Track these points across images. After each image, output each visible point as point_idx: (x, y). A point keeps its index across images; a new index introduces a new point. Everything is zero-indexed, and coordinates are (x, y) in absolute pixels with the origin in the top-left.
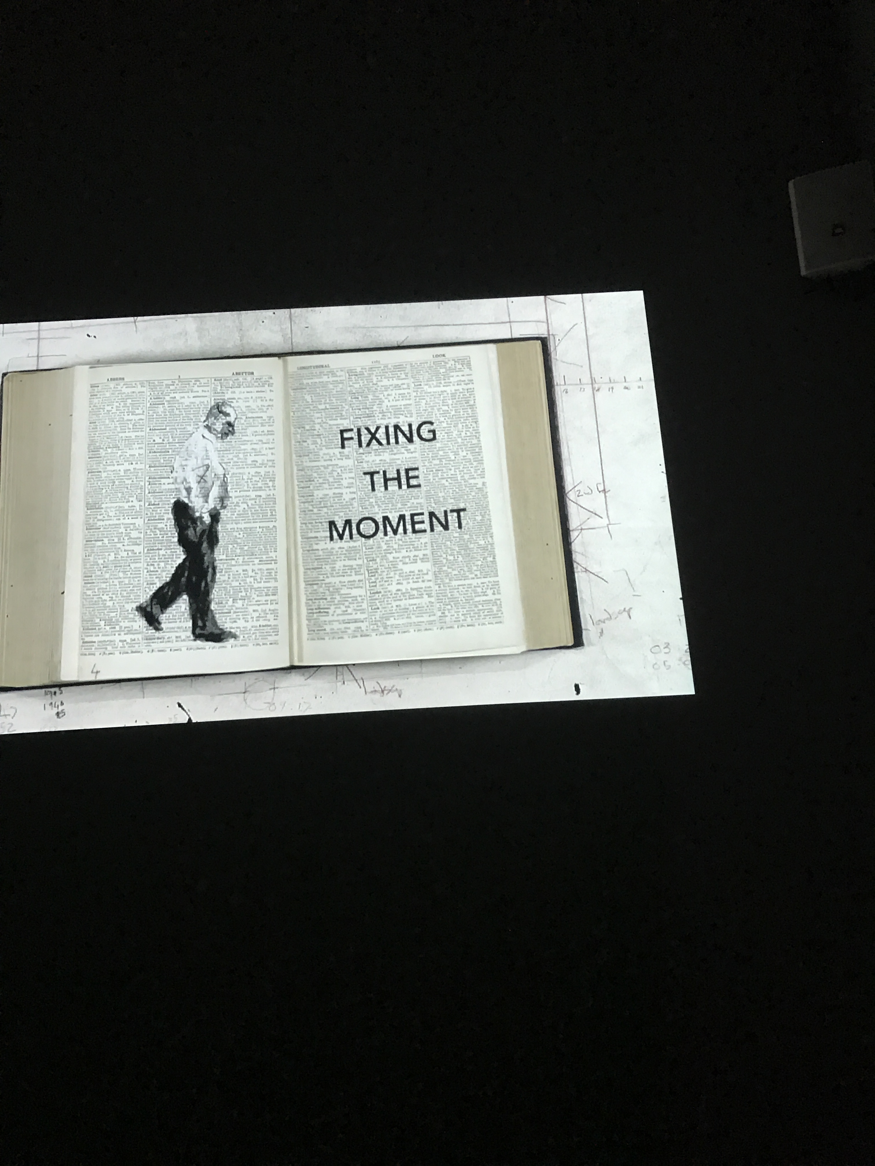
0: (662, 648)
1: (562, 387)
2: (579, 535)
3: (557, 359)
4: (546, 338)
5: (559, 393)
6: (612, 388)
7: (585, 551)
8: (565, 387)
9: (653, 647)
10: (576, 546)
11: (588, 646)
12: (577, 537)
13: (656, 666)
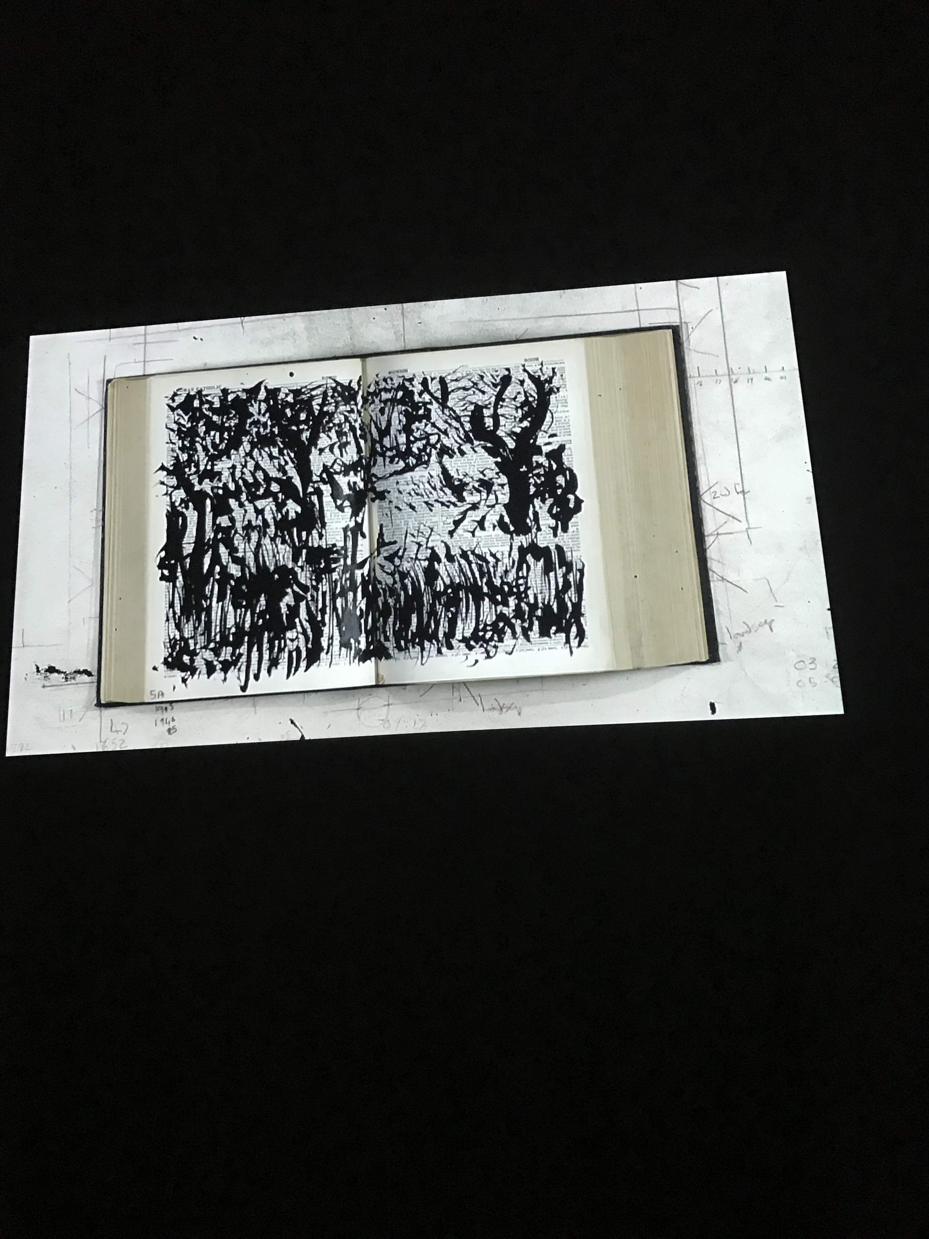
0: (807, 663)
2: (715, 540)
3: (690, 349)
4: (678, 326)
5: (693, 386)
6: (752, 379)
7: (722, 557)
8: (700, 379)
9: (797, 663)
10: (711, 553)
11: (726, 661)
12: (713, 542)
13: (800, 684)
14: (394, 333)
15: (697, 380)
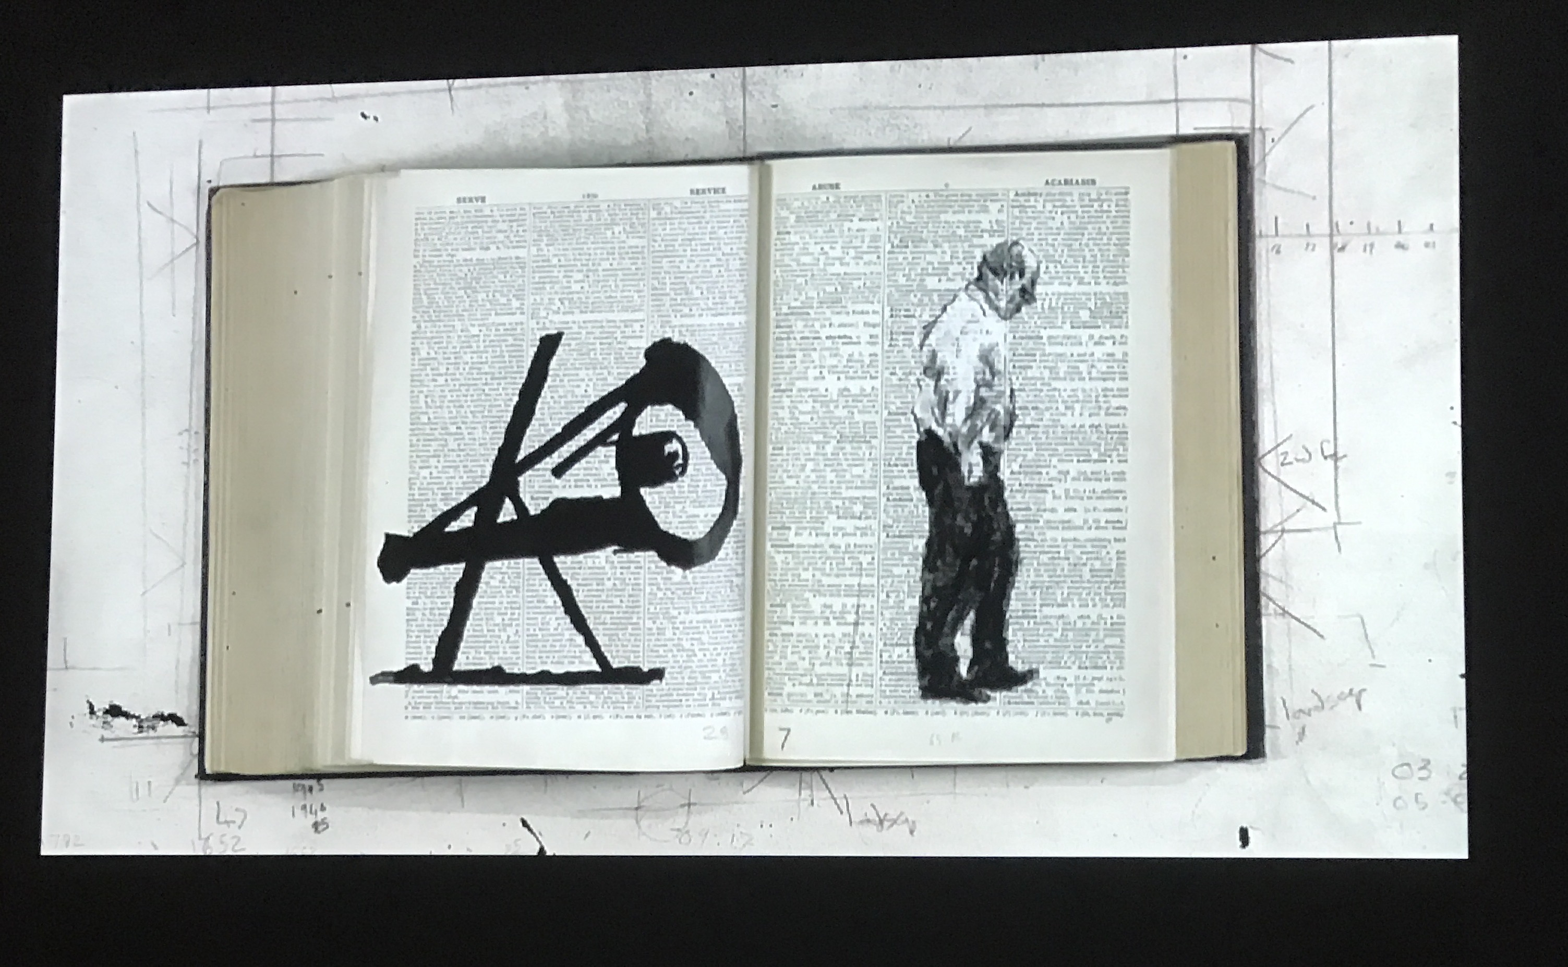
0: (1415, 767)
1: (1270, 239)
2: (1276, 542)
3: (1264, 182)
4: (1246, 136)
5: (1264, 253)
6: (1372, 245)
7: (1287, 574)
8: (1277, 241)
9: (1397, 767)
10: (1268, 565)
11: (1275, 758)
12: (1273, 545)
13: (1399, 803)
14: (727, 122)
15: (1272, 242)
